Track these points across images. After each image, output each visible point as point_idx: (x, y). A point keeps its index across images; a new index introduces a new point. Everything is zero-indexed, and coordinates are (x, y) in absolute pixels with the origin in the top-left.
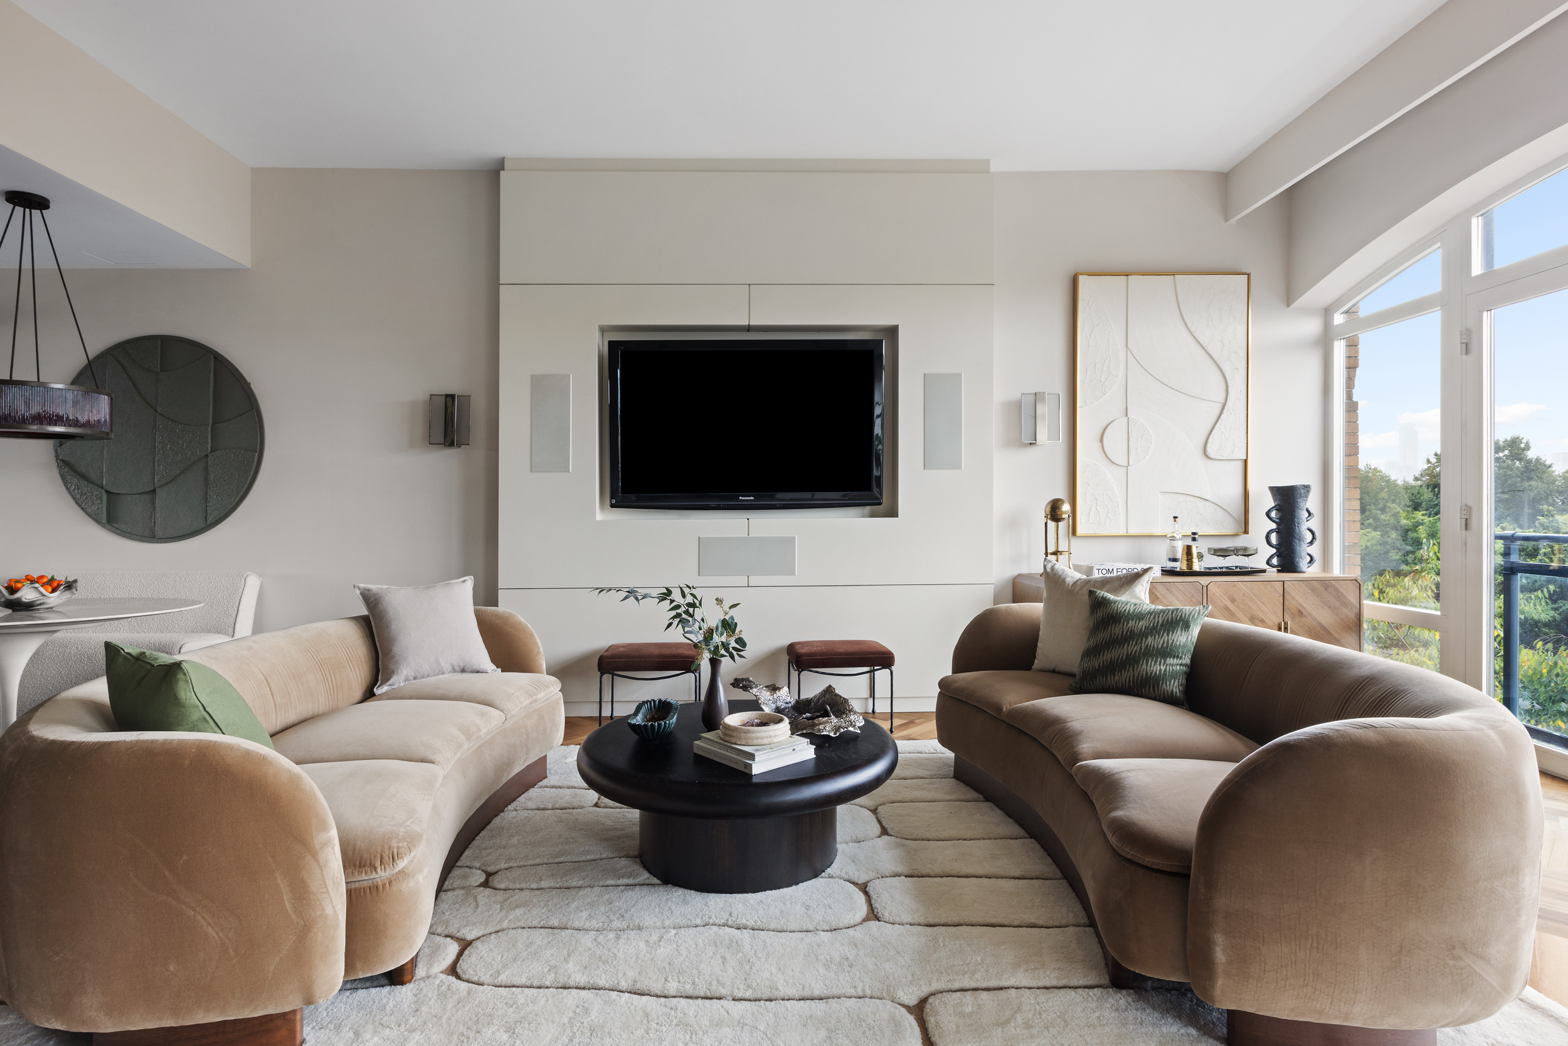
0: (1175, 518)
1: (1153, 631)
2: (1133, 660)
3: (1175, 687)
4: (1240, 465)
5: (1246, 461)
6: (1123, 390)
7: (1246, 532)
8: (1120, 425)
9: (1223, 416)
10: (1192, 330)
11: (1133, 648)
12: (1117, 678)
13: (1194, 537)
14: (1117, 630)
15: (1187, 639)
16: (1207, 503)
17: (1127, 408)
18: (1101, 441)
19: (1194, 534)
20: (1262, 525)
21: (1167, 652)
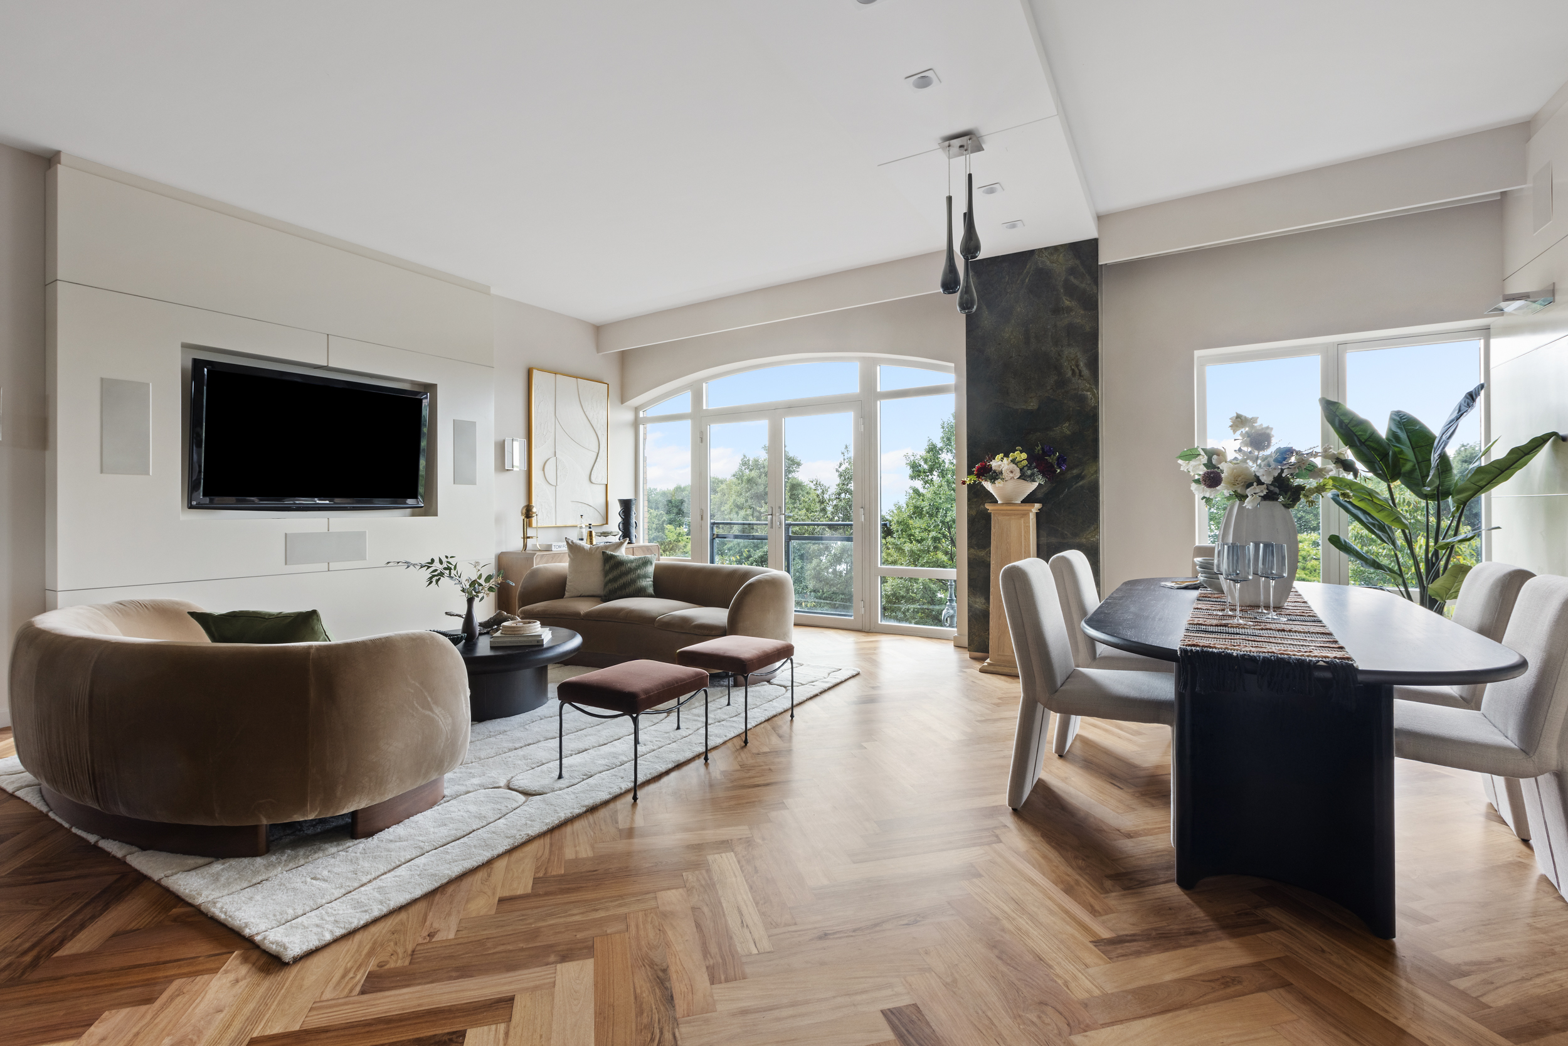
0: (582, 516)
1: (638, 567)
2: (633, 581)
3: (651, 590)
4: (604, 487)
5: (607, 485)
6: (554, 441)
7: (607, 523)
8: (553, 460)
9: (598, 460)
10: (585, 411)
11: (632, 576)
12: (627, 590)
13: (590, 526)
14: (623, 569)
15: (651, 569)
16: (591, 508)
17: (555, 452)
18: (543, 470)
19: (590, 525)
20: (616, 520)
21: (645, 576)
